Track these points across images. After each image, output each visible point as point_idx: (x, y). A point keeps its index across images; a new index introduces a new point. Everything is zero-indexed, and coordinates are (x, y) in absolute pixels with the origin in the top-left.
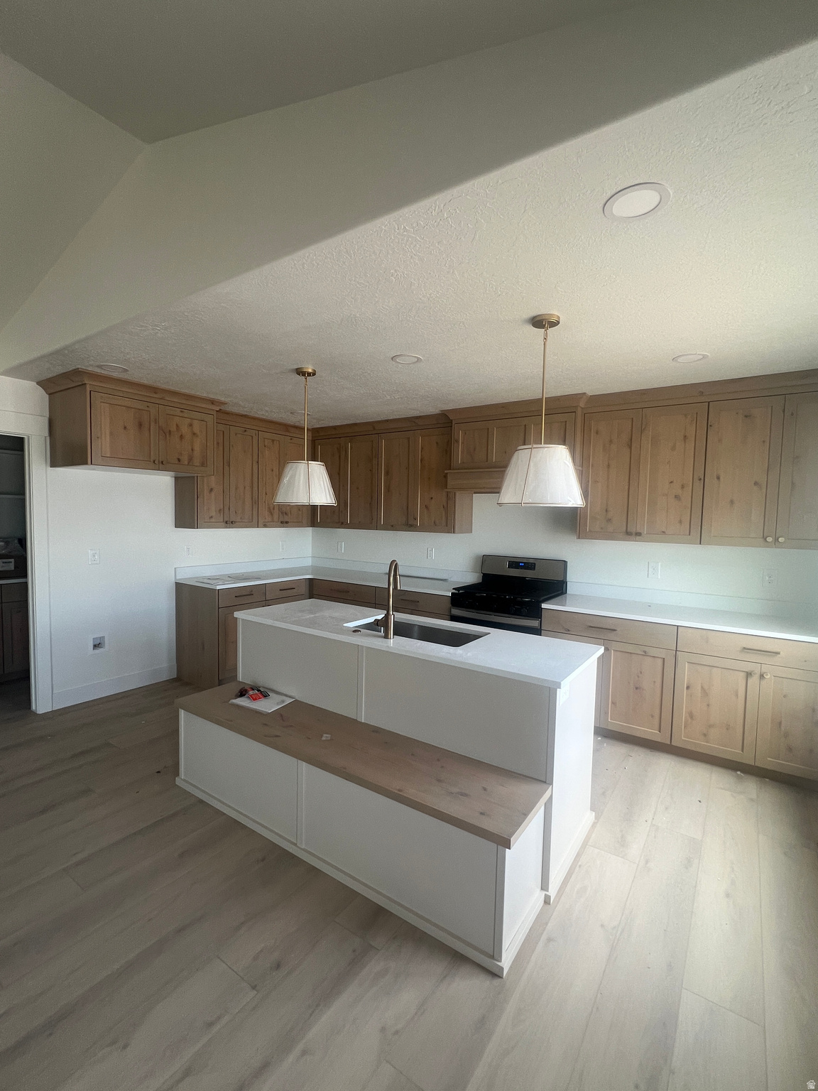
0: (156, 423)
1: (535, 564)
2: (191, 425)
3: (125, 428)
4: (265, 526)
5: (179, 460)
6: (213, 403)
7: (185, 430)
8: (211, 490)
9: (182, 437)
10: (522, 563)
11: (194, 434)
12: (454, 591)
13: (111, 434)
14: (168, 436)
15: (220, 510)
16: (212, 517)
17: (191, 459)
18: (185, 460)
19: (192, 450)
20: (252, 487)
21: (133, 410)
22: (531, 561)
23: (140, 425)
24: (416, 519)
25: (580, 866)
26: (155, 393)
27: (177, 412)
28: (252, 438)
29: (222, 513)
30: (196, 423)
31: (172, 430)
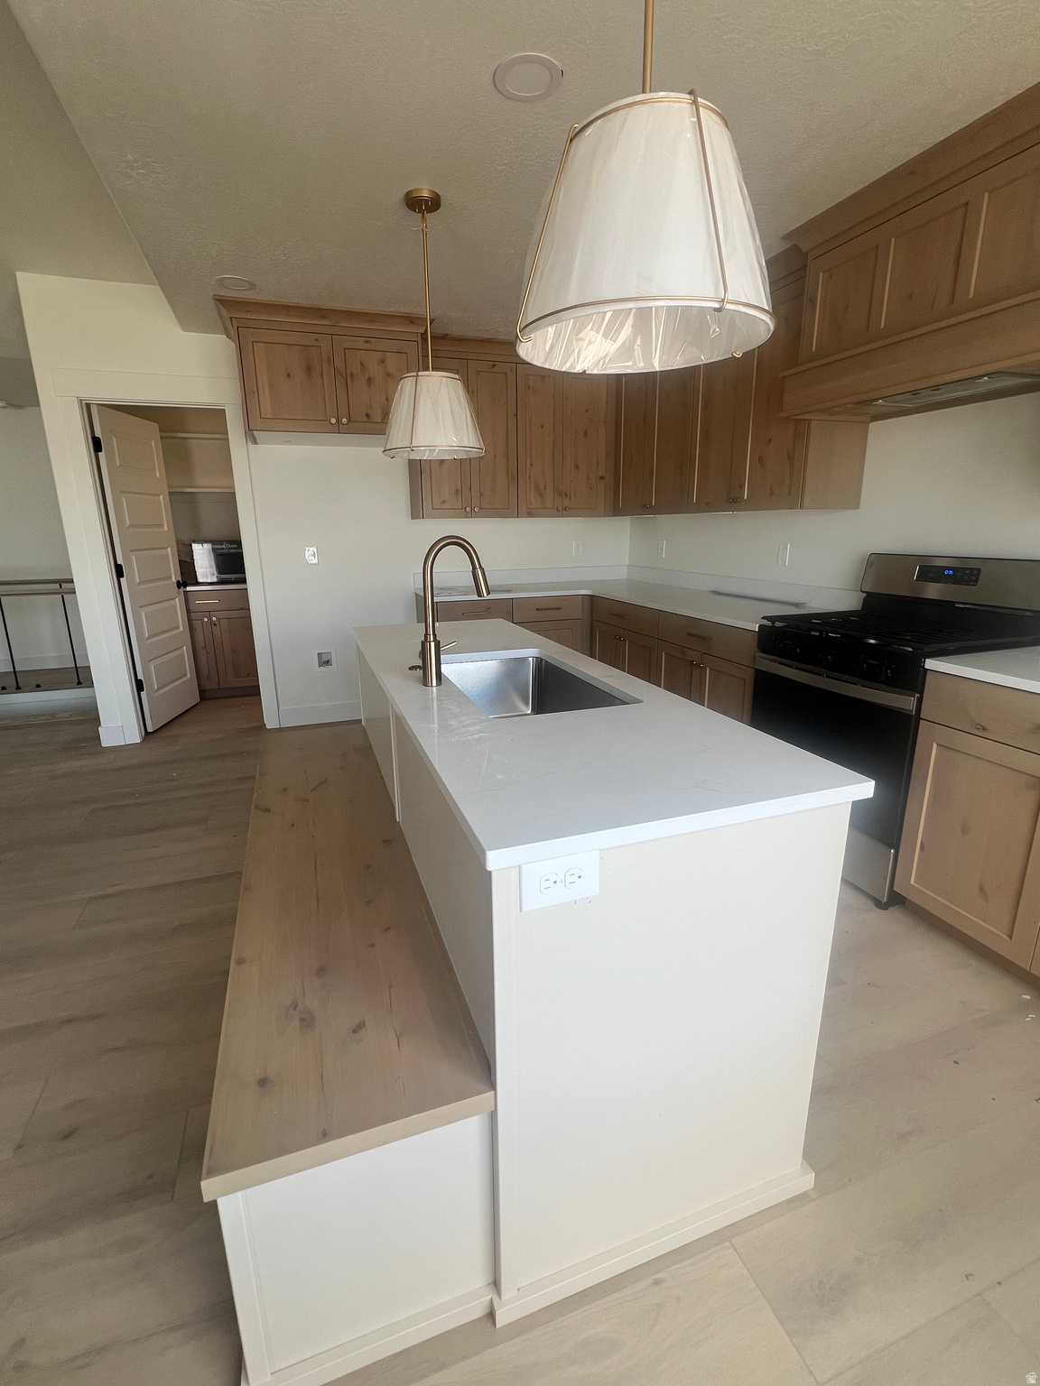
0: (329, 364)
1: (979, 571)
2: (383, 361)
3: (289, 375)
4: (530, 515)
5: (368, 416)
6: (411, 322)
7: (375, 371)
9: (370, 381)
10: (949, 568)
11: (388, 375)
12: (765, 622)
13: (271, 385)
14: (349, 381)
15: (457, 491)
16: (446, 501)
17: (386, 413)
18: (377, 414)
19: (387, 400)
21: (296, 348)
22: (972, 565)
23: (309, 369)
24: (742, 487)
25: (657, 1282)
26: (324, 317)
27: (360, 343)
28: (506, 376)
29: (460, 496)
30: (390, 358)
31: (354, 372)
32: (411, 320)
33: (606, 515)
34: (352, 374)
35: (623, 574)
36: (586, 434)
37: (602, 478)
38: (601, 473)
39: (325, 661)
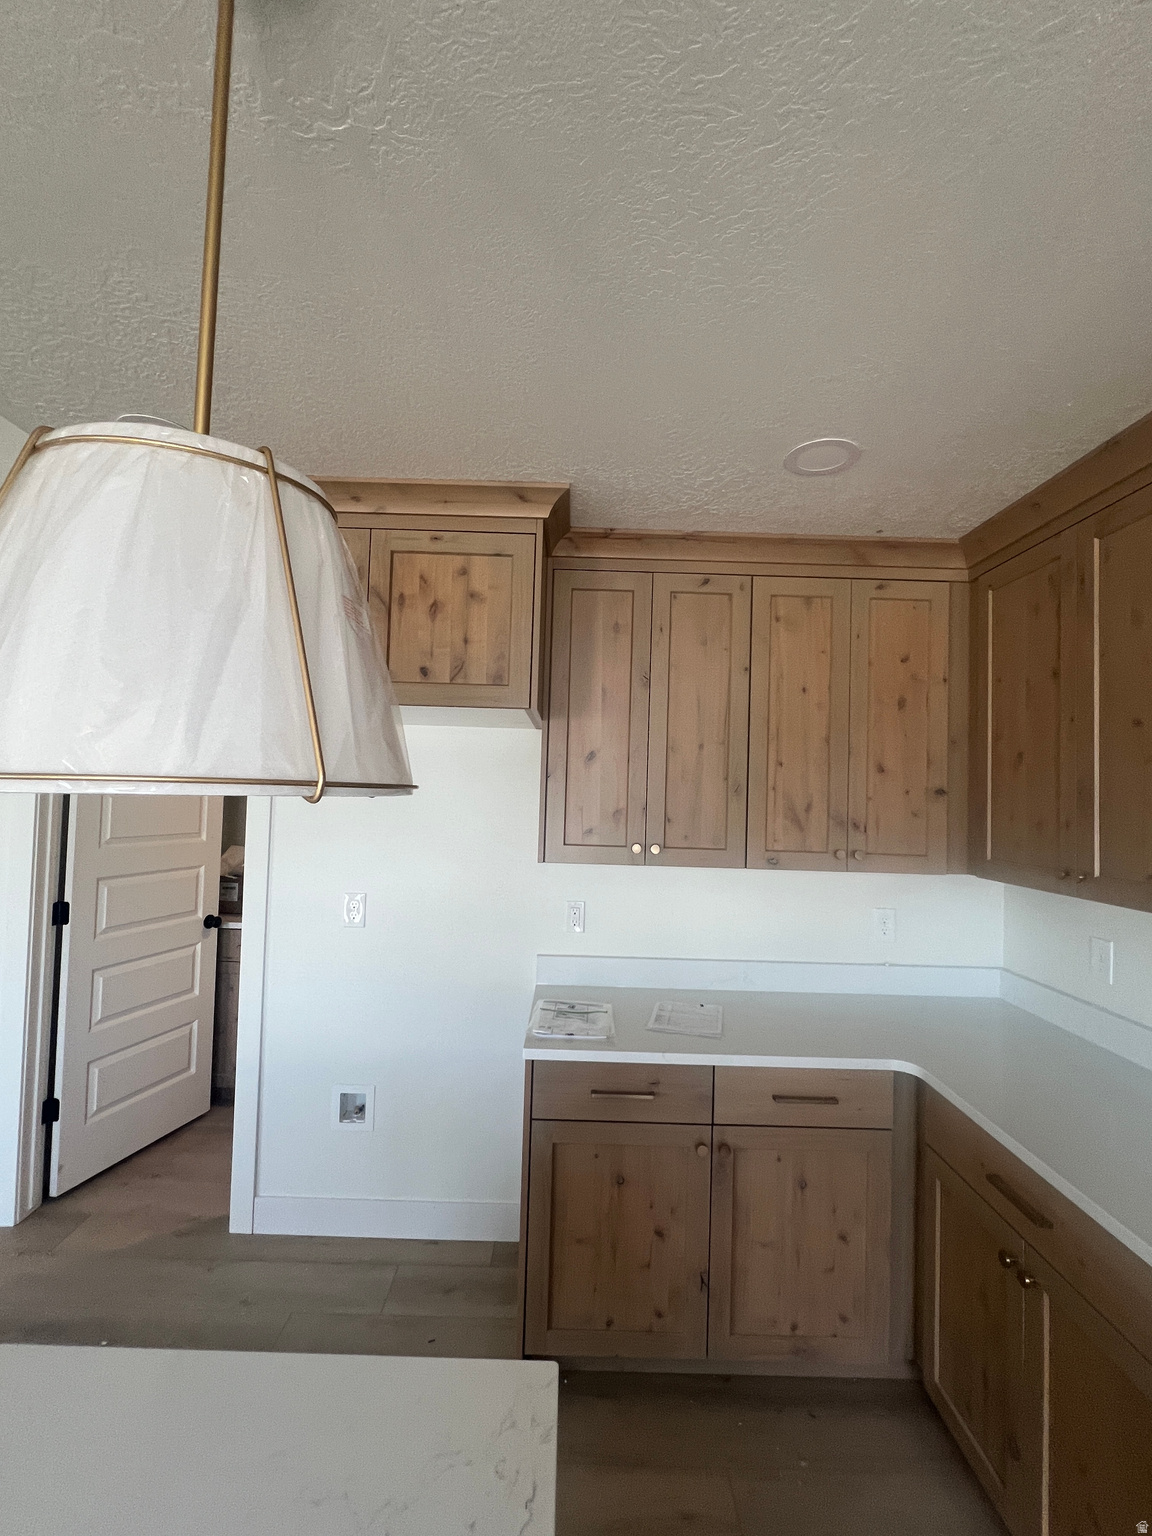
2: (464, 572)
4: (773, 863)
5: (424, 671)
7: (448, 589)
8: (592, 756)
9: (435, 608)
11: (472, 595)
15: (617, 812)
16: (590, 831)
17: (459, 668)
18: (442, 670)
19: (466, 641)
20: (726, 743)
26: (356, 499)
27: (423, 541)
28: (730, 600)
29: (623, 820)
30: (479, 566)
31: (407, 592)
32: (520, 494)
33: (949, 869)
34: (402, 596)
35: (987, 986)
36: (902, 704)
37: (940, 792)
38: (940, 781)
39: (352, 1109)
